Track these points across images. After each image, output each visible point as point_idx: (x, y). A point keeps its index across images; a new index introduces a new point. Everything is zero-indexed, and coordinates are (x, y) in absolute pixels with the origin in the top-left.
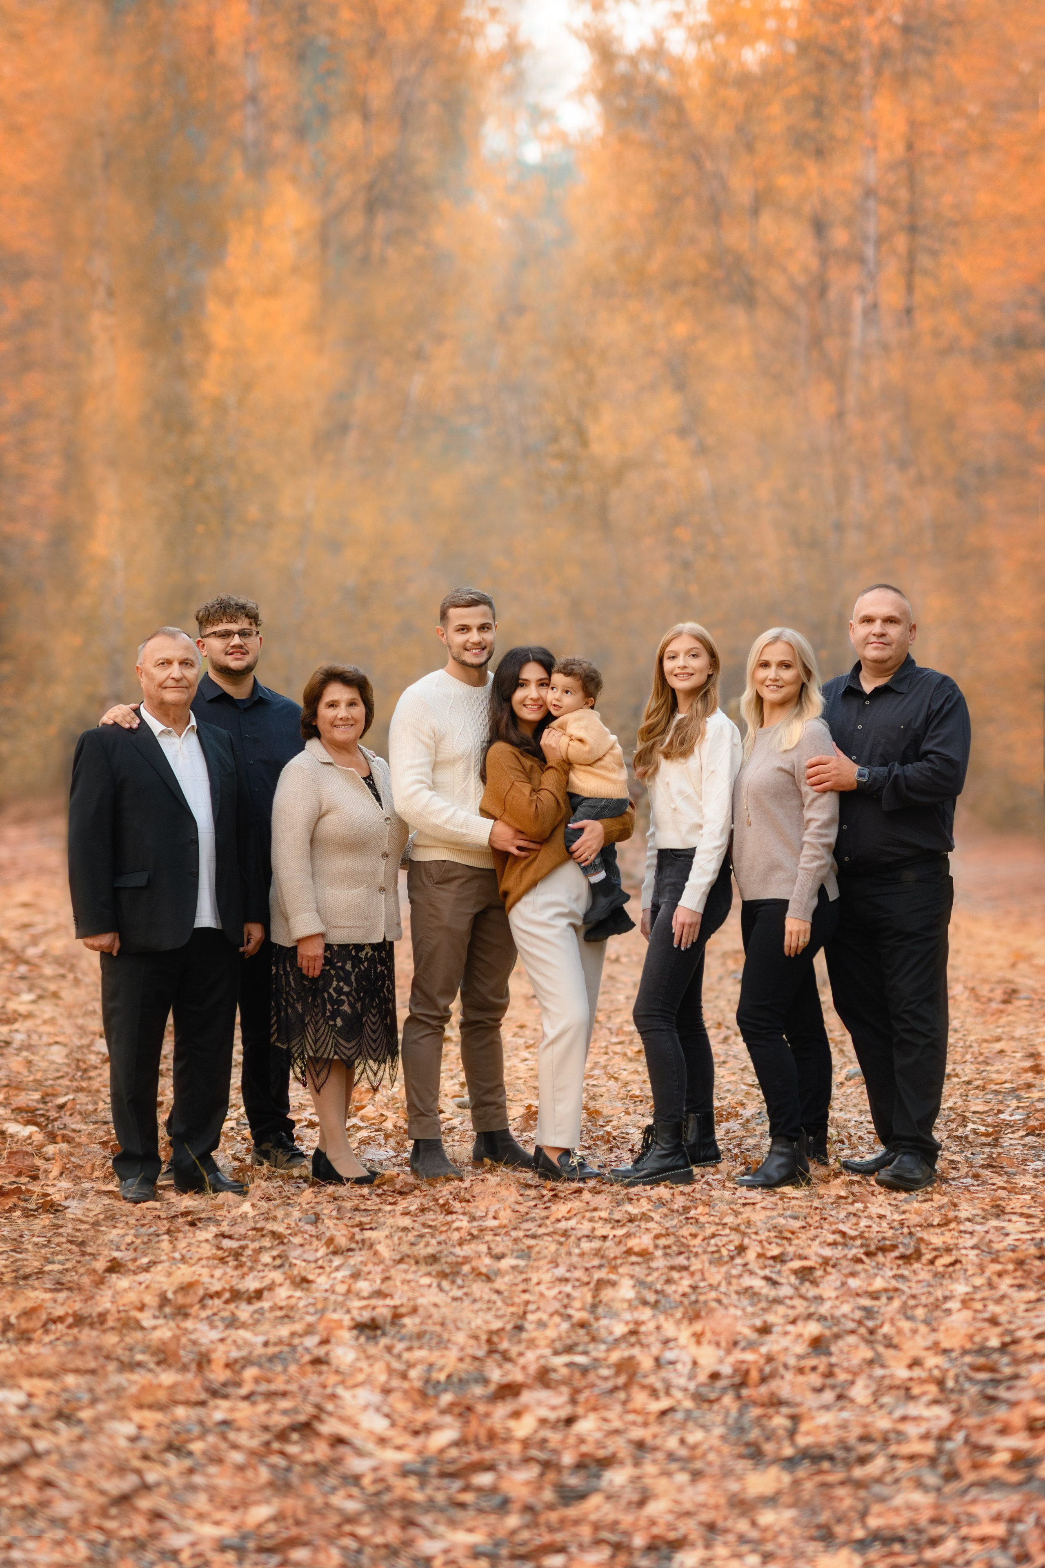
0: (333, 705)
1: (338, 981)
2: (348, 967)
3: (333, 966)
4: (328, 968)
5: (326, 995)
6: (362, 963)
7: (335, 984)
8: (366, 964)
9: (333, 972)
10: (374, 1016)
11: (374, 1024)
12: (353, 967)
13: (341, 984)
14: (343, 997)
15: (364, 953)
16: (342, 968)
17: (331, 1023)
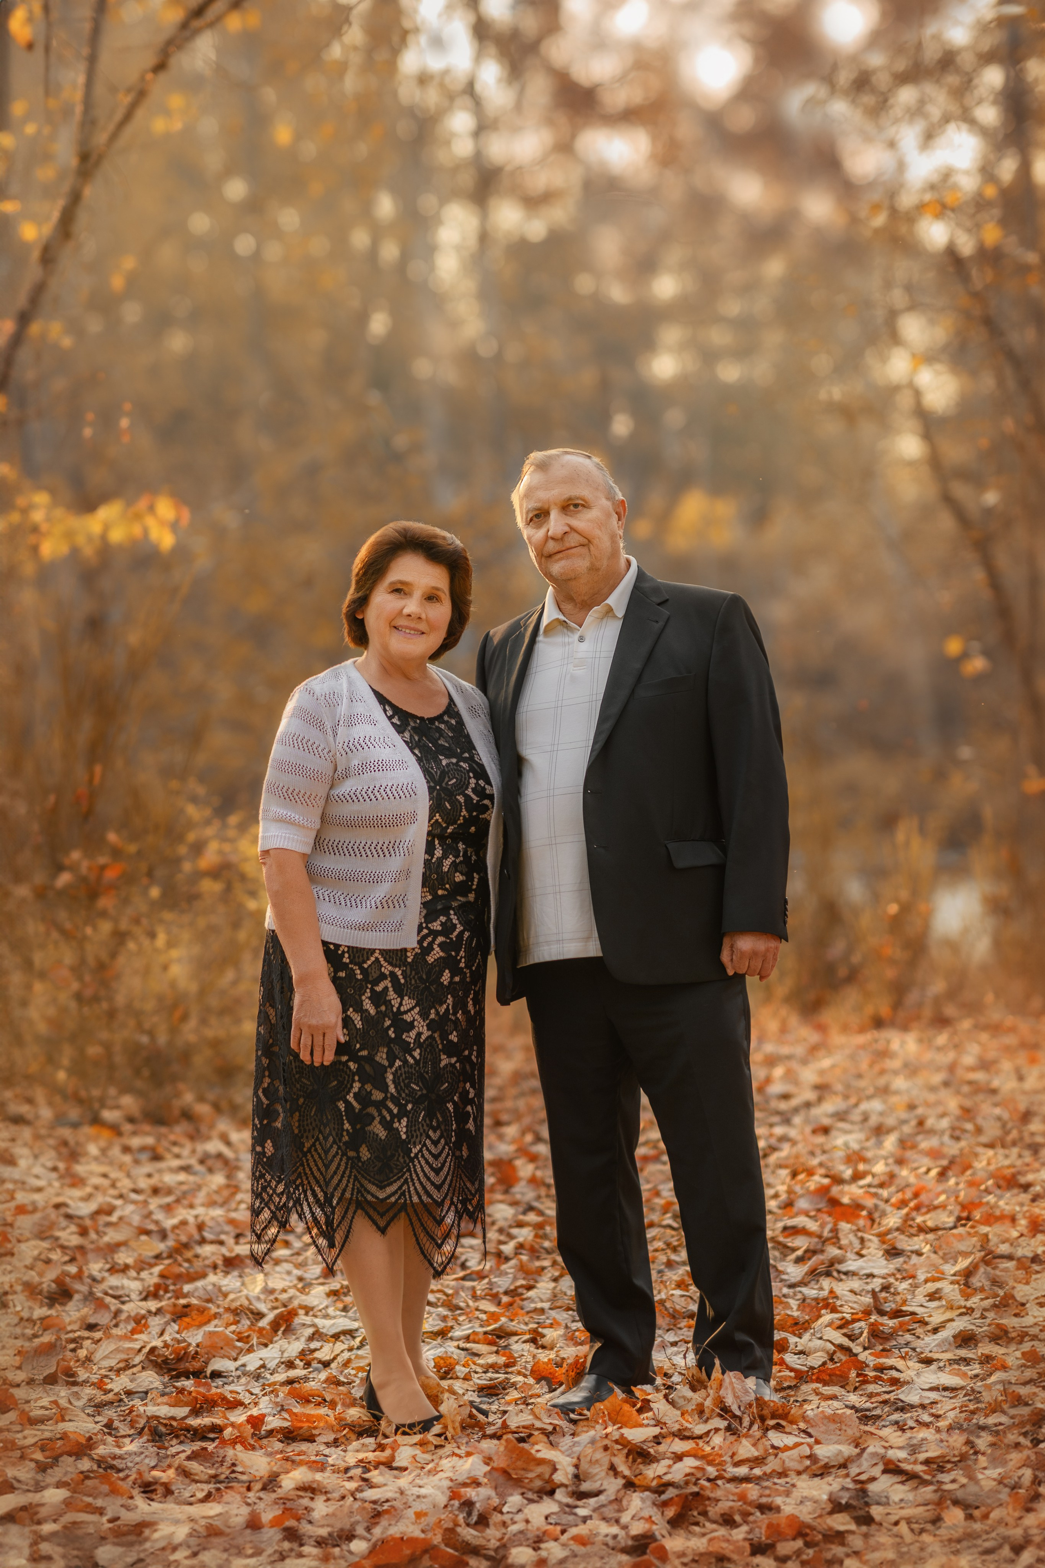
0: (399, 590)
1: (363, 1082)
2: (382, 1057)
3: (354, 1057)
4: (344, 1058)
5: (342, 1106)
6: (410, 1051)
7: (356, 1086)
8: (416, 1054)
9: (352, 1065)
10: (435, 1143)
11: (436, 1157)
12: (391, 1058)
13: (368, 1087)
14: (372, 1110)
15: (413, 1034)
16: (370, 1059)
17: (351, 1154)
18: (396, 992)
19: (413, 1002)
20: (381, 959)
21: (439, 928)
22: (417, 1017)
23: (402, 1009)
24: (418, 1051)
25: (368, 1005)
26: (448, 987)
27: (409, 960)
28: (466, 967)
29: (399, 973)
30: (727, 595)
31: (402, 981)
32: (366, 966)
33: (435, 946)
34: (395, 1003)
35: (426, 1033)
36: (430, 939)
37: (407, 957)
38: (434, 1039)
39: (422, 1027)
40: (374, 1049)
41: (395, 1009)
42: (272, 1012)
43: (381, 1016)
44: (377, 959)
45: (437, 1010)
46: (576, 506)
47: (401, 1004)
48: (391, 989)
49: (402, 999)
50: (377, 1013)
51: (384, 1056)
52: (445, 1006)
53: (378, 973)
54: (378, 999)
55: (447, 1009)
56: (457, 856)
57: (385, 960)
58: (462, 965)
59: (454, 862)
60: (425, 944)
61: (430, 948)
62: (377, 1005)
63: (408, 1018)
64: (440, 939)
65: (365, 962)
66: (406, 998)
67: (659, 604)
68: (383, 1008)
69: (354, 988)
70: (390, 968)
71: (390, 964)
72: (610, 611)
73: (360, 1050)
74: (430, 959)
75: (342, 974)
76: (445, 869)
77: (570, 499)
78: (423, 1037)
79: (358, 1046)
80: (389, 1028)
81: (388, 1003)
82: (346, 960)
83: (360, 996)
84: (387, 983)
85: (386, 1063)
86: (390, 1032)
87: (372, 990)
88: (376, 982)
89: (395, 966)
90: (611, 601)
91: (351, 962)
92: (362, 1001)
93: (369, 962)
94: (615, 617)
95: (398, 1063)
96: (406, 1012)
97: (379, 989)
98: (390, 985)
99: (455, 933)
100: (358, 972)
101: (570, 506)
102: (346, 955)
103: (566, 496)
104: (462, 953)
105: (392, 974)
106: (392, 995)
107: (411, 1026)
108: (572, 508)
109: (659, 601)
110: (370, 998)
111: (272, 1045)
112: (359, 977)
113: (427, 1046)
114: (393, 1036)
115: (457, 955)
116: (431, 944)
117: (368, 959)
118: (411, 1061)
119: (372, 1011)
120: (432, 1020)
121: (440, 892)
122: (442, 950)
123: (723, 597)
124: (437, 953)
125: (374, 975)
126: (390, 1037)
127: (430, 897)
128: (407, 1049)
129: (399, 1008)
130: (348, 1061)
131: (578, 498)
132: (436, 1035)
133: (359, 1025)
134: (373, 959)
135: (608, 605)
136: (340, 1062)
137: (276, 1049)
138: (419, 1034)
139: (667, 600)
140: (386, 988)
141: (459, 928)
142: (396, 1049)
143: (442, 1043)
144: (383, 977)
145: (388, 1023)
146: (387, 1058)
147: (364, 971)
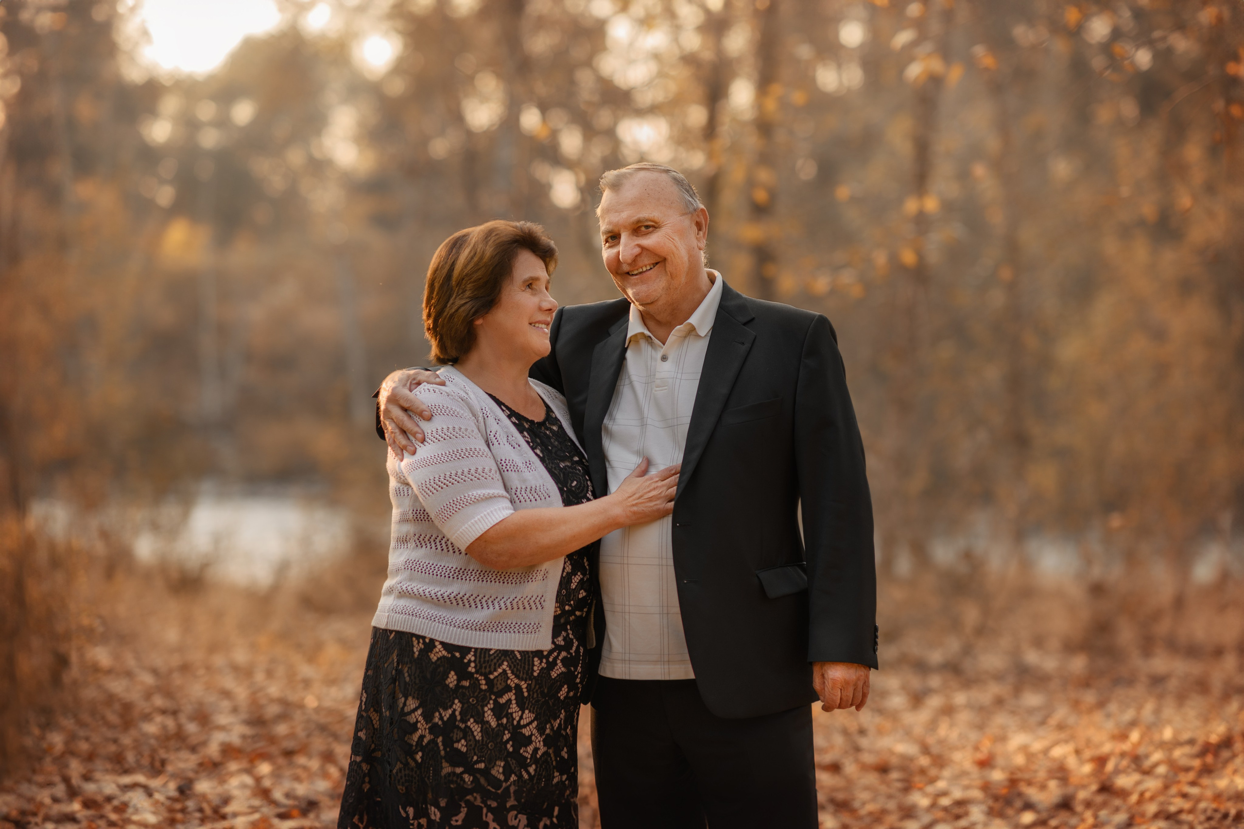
18: (518, 705)
19: (533, 716)
20: (509, 672)
21: (563, 643)
22: (535, 731)
23: (522, 723)
24: (534, 766)
25: (489, 716)
26: (563, 702)
27: (535, 674)
28: (580, 683)
29: (524, 685)
30: (814, 316)
31: (526, 694)
32: (492, 677)
33: (559, 661)
34: (516, 716)
35: (542, 749)
36: (555, 654)
37: (533, 671)
38: (549, 755)
39: (538, 741)
40: (491, 763)
41: (515, 723)
42: (375, 717)
43: (502, 727)
44: (504, 671)
45: (552, 725)
46: (647, 227)
47: (521, 718)
48: (514, 702)
49: (523, 713)
50: (498, 725)
51: (501, 770)
52: (558, 721)
53: (504, 684)
54: (500, 711)
55: (560, 724)
56: (584, 574)
57: (513, 673)
58: (578, 680)
59: (582, 580)
60: (551, 660)
61: (554, 663)
62: (498, 718)
63: (526, 732)
64: (564, 654)
65: (491, 673)
66: (527, 712)
67: (745, 324)
68: (505, 721)
69: (477, 698)
70: (516, 681)
71: (517, 677)
72: (692, 330)
73: (477, 762)
74: (554, 674)
75: (466, 683)
76: (573, 586)
77: (639, 221)
78: (540, 753)
79: (475, 758)
80: (507, 741)
81: (510, 716)
82: (471, 669)
83: (483, 707)
84: (511, 695)
85: (502, 777)
86: (509, 746)
87: (495, 701)
88: (500, 694)
89: (521, 679)
90: (693, 320)
91: (477, 672)
92: (484, 712)
93: (496, 674)
94: (698, 336)
95: (513, 778)
96: (525, 726)
97: (502, 700)
98: (513, 697)
99: (574, 648)
100: (484, 682)
101: (640, 228)
102: (473, 665)
103: (635, 218)
104: (579, 669)
105: (517, 687)
106: (514, 707)
107: (528, 740)
108: (643, 229)
109: (745, 320)
110: (492, 710)
111: (374, 751)
112: (484, 687)
113: (542, 762)
114: (511, 750)
115: (576, 670)
116: (556, 658)
117: (495, 670)
118: (526, 776)
119: (494, 724)
120: (548, 735)
121: (567, 608)
122: (564, 666)
123: (810, 318)
124: (559, 668)
125: (500, 686)
126: (508, 751)
127: (559, 612)
128: (523, 764)
129: (519, 722)
130: (462, 773)
131: (647, 220)
132: (551, 751)
133: (478, 737)
134: (500, 670)
135: (690, 324)
136: (454, 773)
137: (378, 754)
138: (536, 750)
139: (753, 319)
140: (510, 701)
141: (576, 644)
142: (513, 762)
143: (556, 760)
144: (508, 689)
145: (507, 736)
146: (504, 773)
147: (489, 682)
